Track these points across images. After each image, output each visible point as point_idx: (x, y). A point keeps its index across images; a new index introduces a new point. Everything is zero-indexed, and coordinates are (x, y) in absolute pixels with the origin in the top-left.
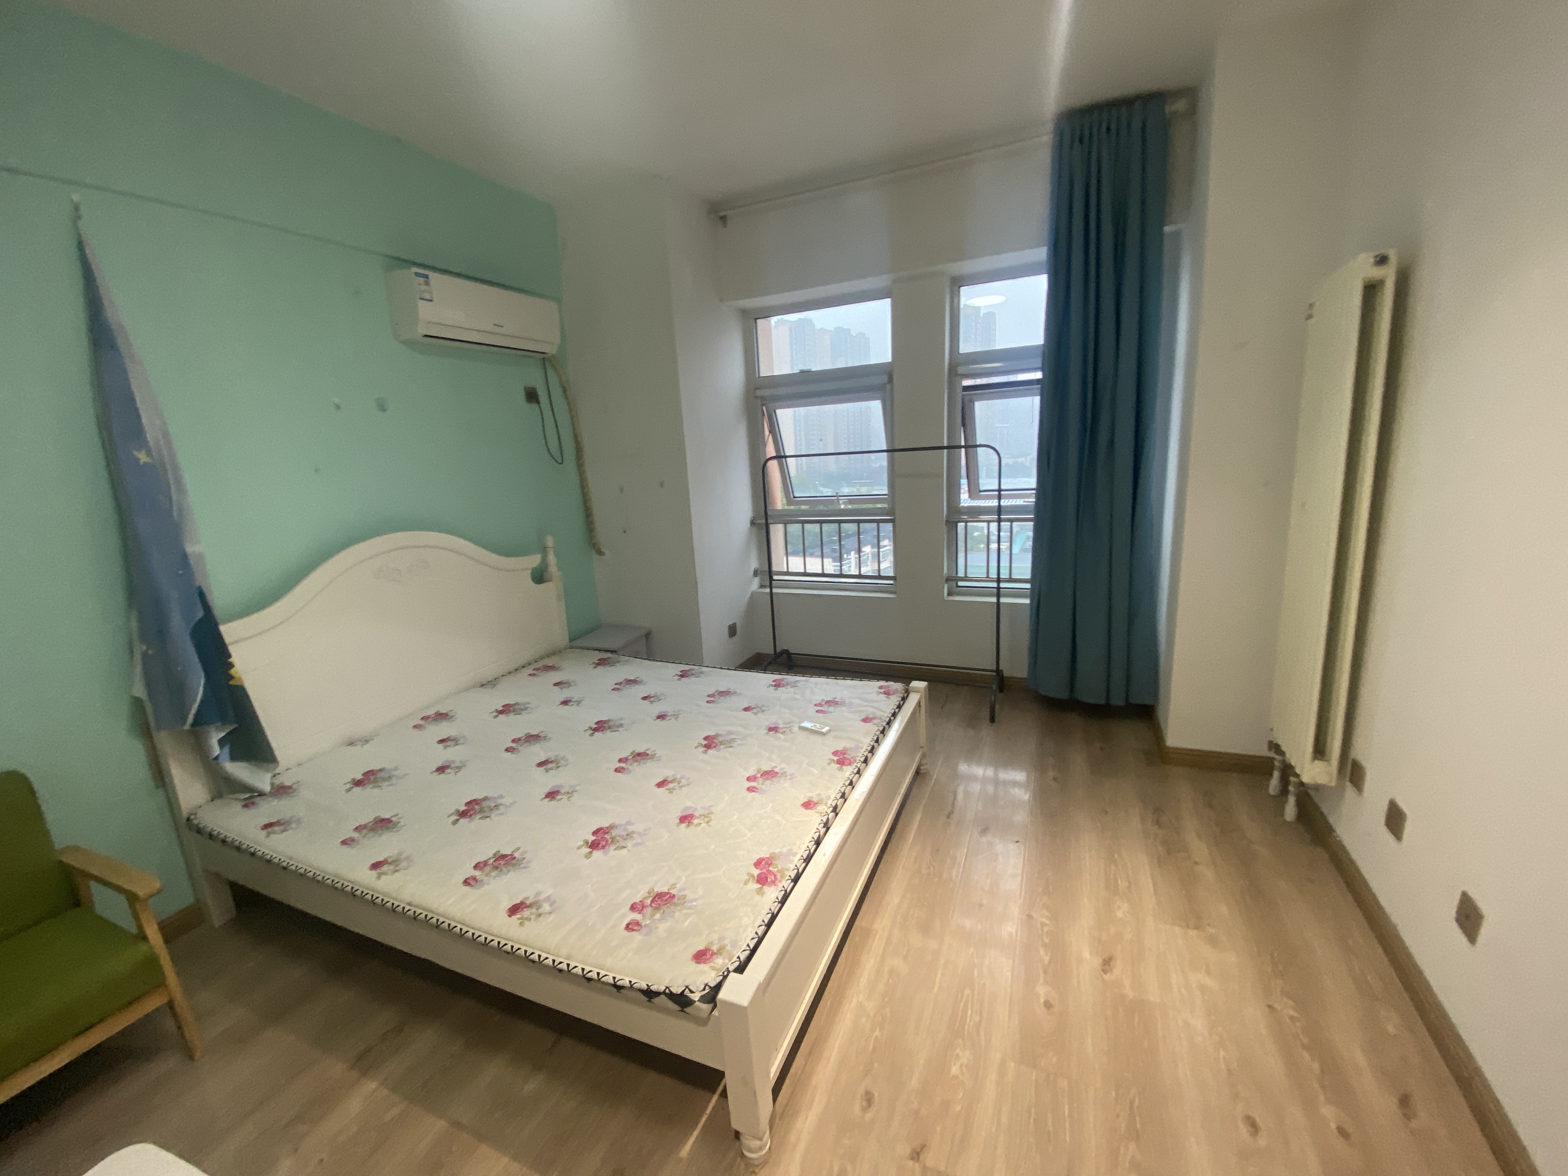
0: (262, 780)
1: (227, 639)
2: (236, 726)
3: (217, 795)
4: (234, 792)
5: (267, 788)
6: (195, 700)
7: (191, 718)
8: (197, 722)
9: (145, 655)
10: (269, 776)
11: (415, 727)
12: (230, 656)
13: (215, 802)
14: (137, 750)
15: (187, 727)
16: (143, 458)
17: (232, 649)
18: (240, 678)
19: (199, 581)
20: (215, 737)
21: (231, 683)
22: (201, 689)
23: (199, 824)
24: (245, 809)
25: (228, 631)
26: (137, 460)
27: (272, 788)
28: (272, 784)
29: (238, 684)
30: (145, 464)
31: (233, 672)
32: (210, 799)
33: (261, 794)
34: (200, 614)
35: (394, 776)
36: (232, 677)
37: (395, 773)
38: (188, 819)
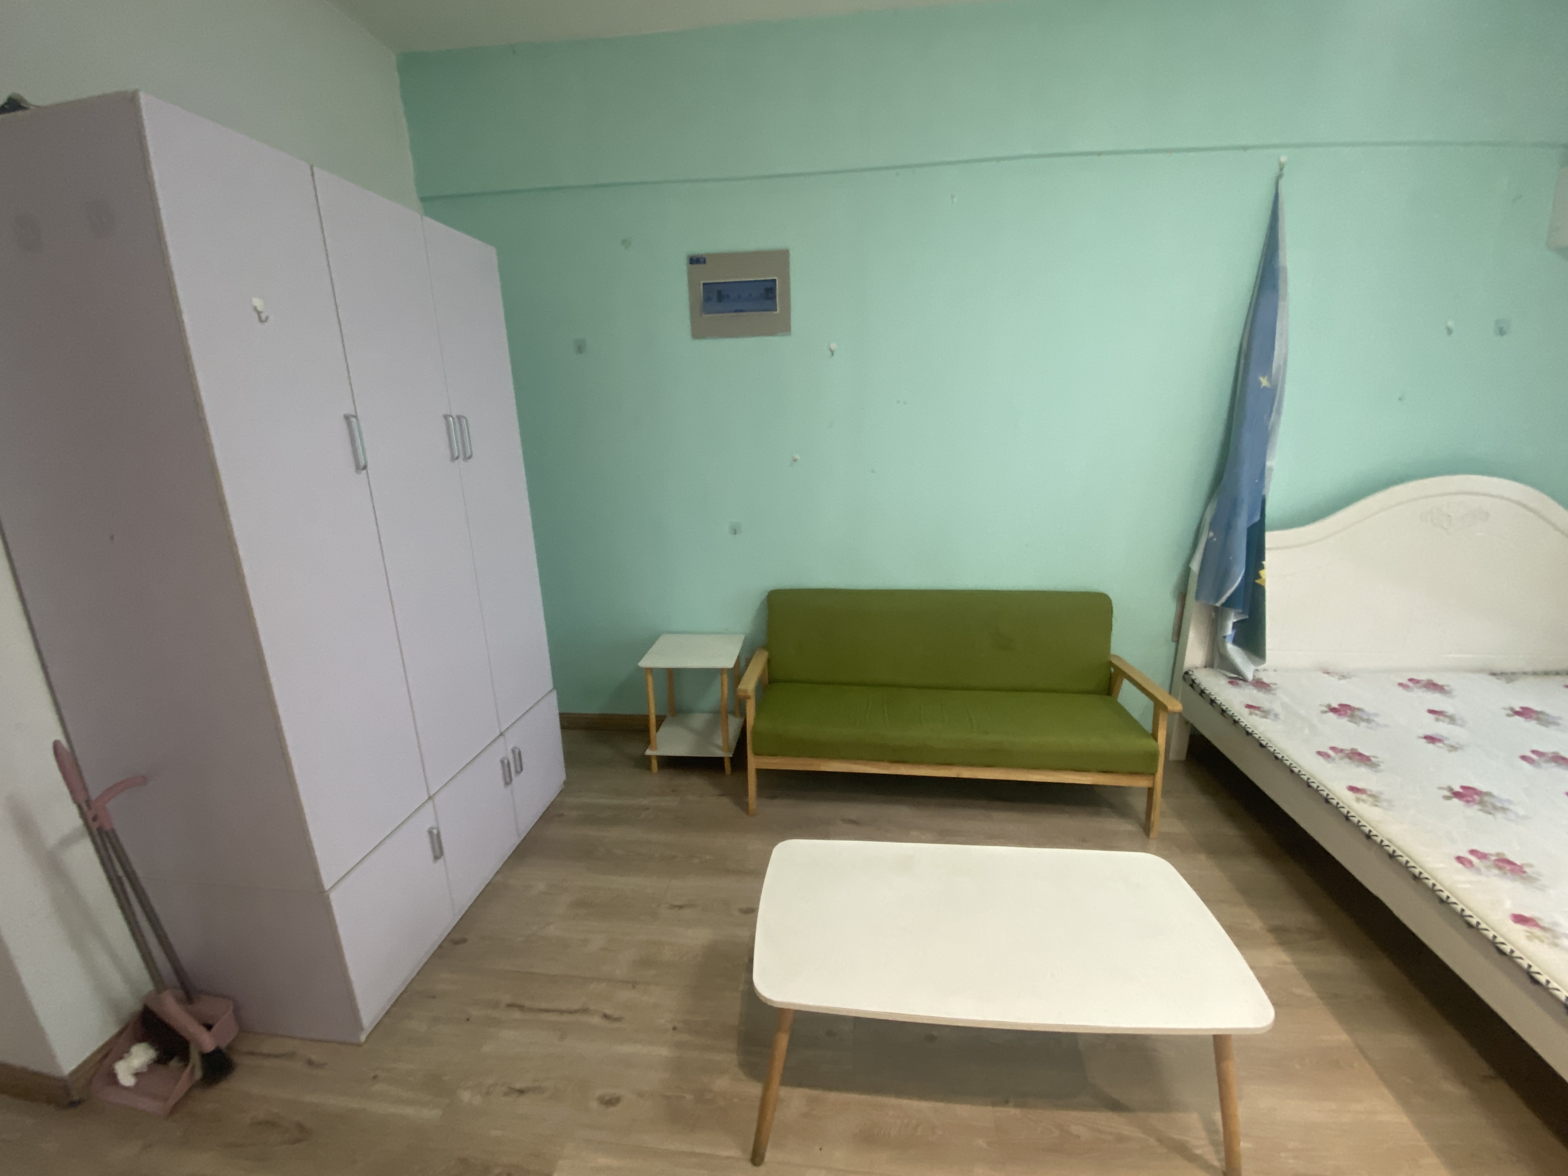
0: (1248, 669)
1: (1268, 545)
2: (1247, 617)
3: (1209, 664)
4: (1226, 670)
5: (1250, 676)
6: (1232, 586)
7: (1223, 599)
8: (1225, 605)
9: (1209, 542)
10: (1253, 667)
11: (1401, 685)
12: (1264, 560)
13: (1207, 669)
14: (1170, 609)
15: (1218, 604)
16: (1264, 382)
17: (1268, 555)
18: (1264, 581)
19: (1265, 492)
20: (1231, 620)
21: (1258, 581)
22: (1240, 579)
23: (1195, 679)
24: (1230, 686)
25: (1271, 538)
26: (1260, 383)
27: (1253, 680)
28: (1254, 676)
29: (1262, 584)
30: (1265, 387)
31: (1262, 572)
32: (1204, 665)
33: (1245, 680)
34: (1257, 518)
35: (1373, 721)
36: (1259, 577)
37: (1376, 719)
38: (1187, 673)
